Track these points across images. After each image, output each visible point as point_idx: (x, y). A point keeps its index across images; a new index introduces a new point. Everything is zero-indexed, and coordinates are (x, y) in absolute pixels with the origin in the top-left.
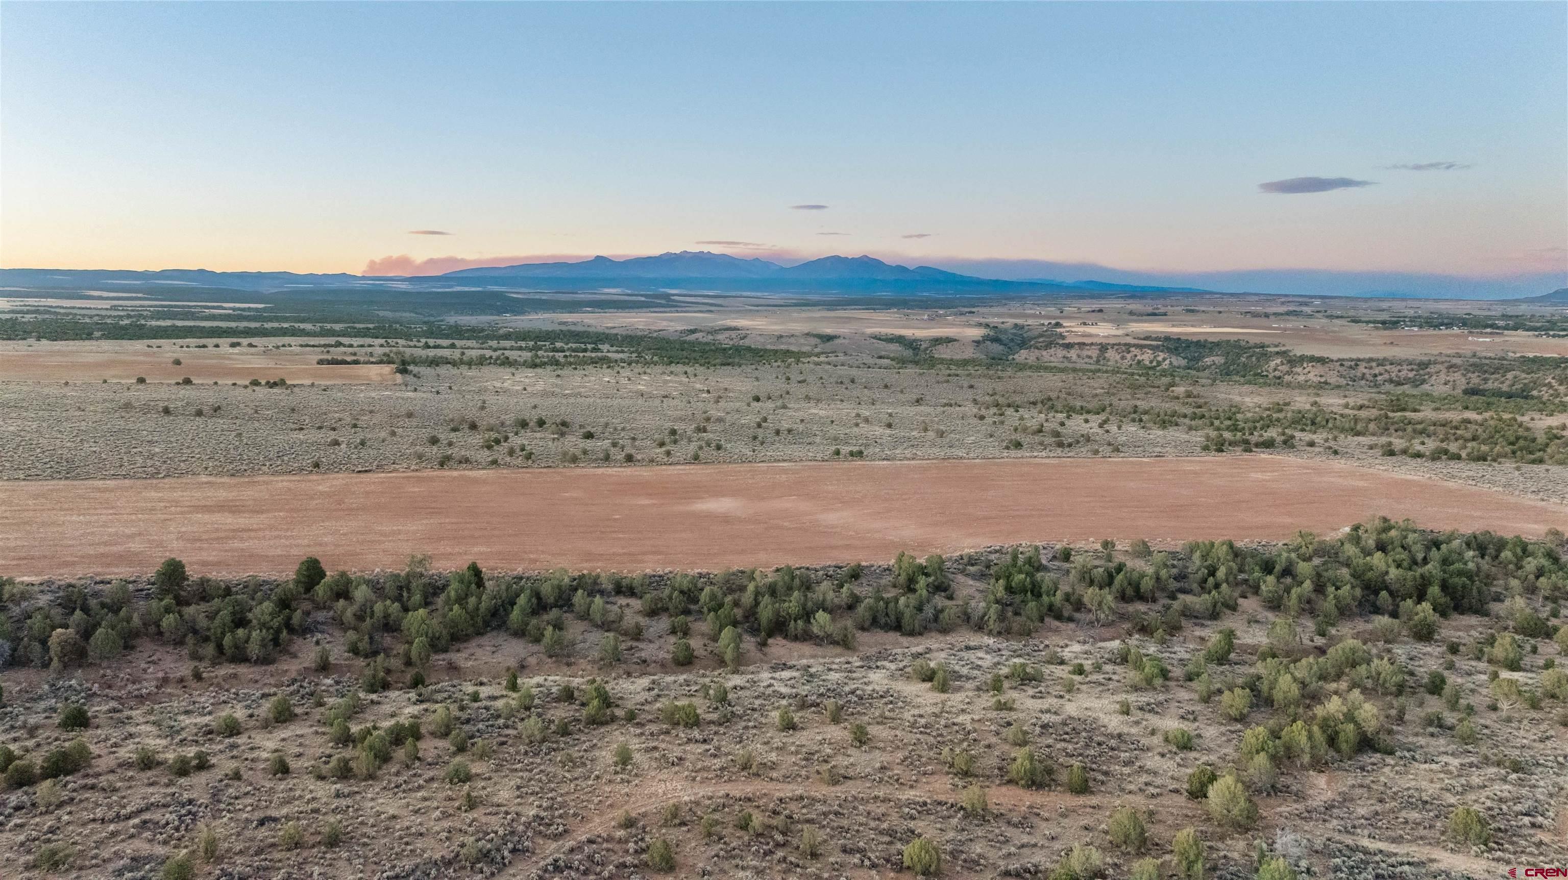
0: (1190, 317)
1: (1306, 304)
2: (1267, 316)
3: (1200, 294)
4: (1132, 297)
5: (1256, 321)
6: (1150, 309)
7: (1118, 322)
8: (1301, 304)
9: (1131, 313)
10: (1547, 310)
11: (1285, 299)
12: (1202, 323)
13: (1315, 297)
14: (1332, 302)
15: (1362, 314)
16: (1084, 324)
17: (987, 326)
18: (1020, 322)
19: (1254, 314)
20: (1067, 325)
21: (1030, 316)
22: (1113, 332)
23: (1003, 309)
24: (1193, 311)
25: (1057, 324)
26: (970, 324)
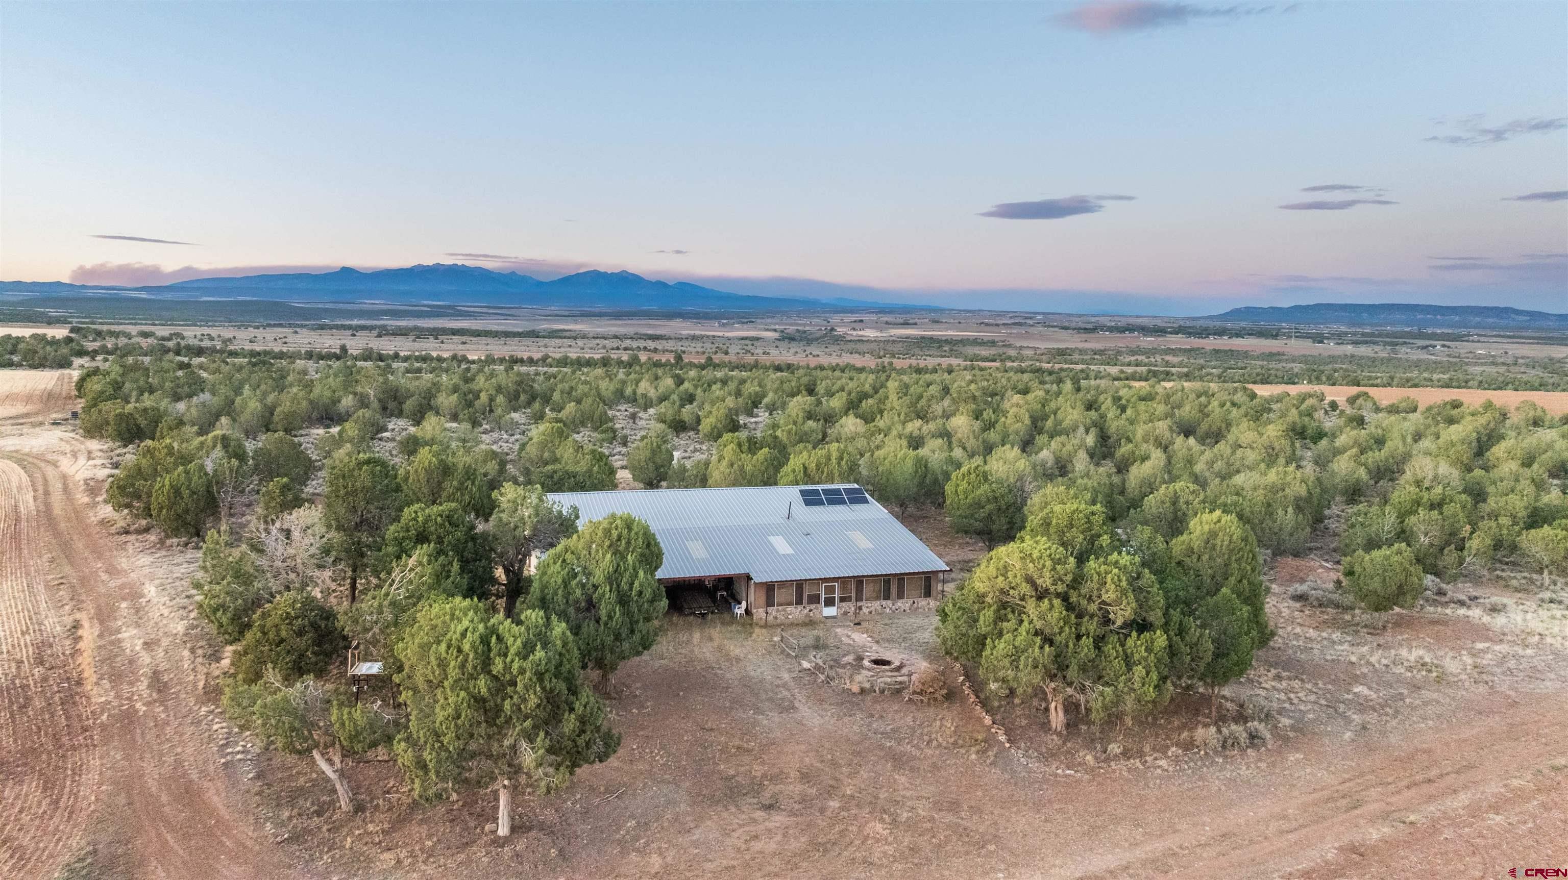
0: (936, 326)
1: (1031, 318)
2: (997, 325)
3: (941, 311)
4: (880, 312)
5: (989, 328)
6: (901, 321)
7: (876, 326)
8: (1026, 318)
9: (887, 323)
10: (1218, 324)
11: (1014, 315)
12: (947, 329)
13: (1038, 313)
14: (1051, 317)
15: (1073, 325)
16: (854, 329)
17: (775, 330)
18: (800, 328)
19: (987, 324)
20: (840, 330)
21: (805, 325)
22: (879, 334)
23: (774, 321)
24: (938, 322)
25: (832, 330)
26: (760, 330)
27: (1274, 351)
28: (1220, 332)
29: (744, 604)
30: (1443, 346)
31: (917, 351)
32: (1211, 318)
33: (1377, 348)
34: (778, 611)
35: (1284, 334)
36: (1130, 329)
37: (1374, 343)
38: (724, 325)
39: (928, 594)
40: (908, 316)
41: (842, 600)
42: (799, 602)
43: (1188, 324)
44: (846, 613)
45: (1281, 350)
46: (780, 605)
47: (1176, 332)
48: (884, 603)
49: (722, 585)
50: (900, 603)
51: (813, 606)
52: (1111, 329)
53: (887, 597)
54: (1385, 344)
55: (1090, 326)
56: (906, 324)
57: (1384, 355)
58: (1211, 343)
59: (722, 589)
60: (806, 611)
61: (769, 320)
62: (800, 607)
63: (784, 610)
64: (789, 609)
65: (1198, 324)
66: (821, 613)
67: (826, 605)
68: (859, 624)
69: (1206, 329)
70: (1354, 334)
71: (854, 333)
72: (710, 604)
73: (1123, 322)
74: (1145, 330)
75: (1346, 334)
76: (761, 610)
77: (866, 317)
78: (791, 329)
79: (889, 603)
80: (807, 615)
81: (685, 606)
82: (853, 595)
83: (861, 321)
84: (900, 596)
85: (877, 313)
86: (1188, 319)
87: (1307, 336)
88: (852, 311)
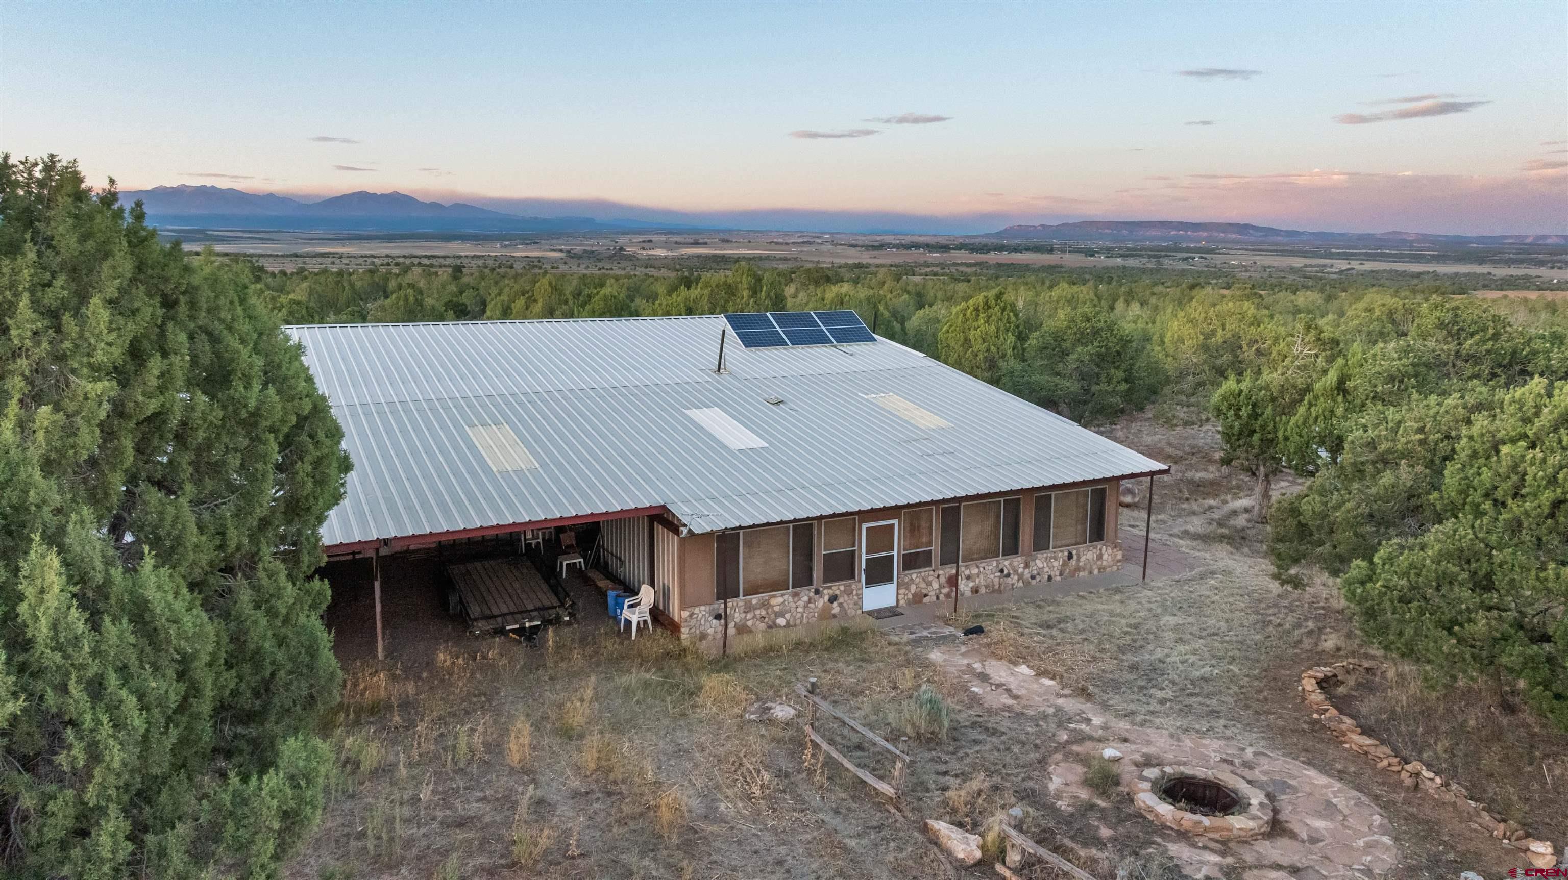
0: (726, 245)
2: (787, 244)
3: (730, 231)
4: (668, 233)
5: (779, 247)
6: (691, 241)
7: (666, 245)
9: (676, 243)
10: (995, 241)
12: (738, 248)
15: (860, 243)
16: (644, 249)
17: (561, 251)
18: (587, 248)
19: (777, 243)
20: (629, 250)
21: (592, 246)
22: (670, 253)
23: (560, 242)
24: (728, 241)
25: (621, 249)
26: (545, 250)
27: (1053, 263)
28: (1000, 248)
29: (647, 595)
30: (1201, 258)
31: (714, 265)
32: (987, 236)
33: (1144, 260)
34: (749, 608)
35: (1058, 249)
36: (917, 246)
37: (1141, 256)
38: (506, 246)
39: (1098, 533)
40: (697, 237)
41: (912, 562)
42: (803, 578)
43: (967, 241)
44: (919, 598)
45: (1059, 263)
46: (753, 590)
47: (960, 247)
48: (1006, 563)
49: (568, 539)
50: (1040, 562)
51: (838, 588)
52: (897, 247)
53: (1012, 549)
54: (1150, 256)
55: (876, 244)
56: (696, 244)
57: (1150, 266)
58: (993, 257)
59: (566, 552)
60: (821, 602)
61: (555, 241)
62: (806, 594)
63: (765, 605)
64: (778, 600)
65: (977, 241)
66: (858, 604)
67: (870, 582)
68: (978, 630)
69: (986, 245)
70: (1120, 248)
71: (645, 252)
72: (547, 599)
73: (908, 239)
74: (929, 247)
75: (1113, 249)
76: (701, 611)
77: (655, 238)
78: (578, 249)
79: (1018, 562)
80: (826, 615)
81: (475, 610)
82: (935, 548)
83: (650, 241)
84: (1041, 543)
85: (665, 234)
86: (967, 237)
87: (1079, 251)
88: (639, 233)
